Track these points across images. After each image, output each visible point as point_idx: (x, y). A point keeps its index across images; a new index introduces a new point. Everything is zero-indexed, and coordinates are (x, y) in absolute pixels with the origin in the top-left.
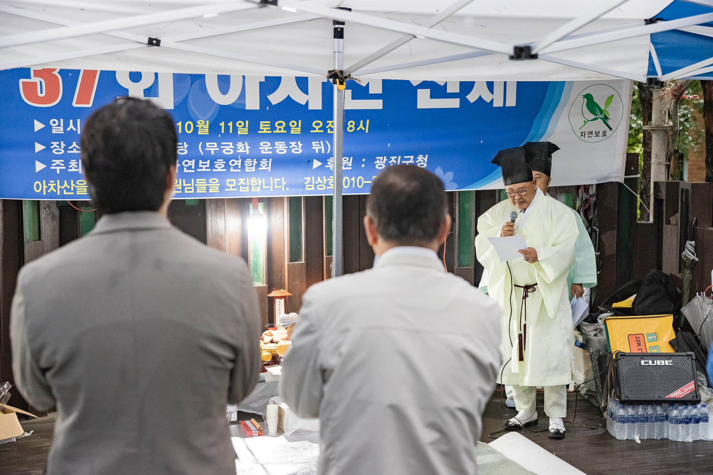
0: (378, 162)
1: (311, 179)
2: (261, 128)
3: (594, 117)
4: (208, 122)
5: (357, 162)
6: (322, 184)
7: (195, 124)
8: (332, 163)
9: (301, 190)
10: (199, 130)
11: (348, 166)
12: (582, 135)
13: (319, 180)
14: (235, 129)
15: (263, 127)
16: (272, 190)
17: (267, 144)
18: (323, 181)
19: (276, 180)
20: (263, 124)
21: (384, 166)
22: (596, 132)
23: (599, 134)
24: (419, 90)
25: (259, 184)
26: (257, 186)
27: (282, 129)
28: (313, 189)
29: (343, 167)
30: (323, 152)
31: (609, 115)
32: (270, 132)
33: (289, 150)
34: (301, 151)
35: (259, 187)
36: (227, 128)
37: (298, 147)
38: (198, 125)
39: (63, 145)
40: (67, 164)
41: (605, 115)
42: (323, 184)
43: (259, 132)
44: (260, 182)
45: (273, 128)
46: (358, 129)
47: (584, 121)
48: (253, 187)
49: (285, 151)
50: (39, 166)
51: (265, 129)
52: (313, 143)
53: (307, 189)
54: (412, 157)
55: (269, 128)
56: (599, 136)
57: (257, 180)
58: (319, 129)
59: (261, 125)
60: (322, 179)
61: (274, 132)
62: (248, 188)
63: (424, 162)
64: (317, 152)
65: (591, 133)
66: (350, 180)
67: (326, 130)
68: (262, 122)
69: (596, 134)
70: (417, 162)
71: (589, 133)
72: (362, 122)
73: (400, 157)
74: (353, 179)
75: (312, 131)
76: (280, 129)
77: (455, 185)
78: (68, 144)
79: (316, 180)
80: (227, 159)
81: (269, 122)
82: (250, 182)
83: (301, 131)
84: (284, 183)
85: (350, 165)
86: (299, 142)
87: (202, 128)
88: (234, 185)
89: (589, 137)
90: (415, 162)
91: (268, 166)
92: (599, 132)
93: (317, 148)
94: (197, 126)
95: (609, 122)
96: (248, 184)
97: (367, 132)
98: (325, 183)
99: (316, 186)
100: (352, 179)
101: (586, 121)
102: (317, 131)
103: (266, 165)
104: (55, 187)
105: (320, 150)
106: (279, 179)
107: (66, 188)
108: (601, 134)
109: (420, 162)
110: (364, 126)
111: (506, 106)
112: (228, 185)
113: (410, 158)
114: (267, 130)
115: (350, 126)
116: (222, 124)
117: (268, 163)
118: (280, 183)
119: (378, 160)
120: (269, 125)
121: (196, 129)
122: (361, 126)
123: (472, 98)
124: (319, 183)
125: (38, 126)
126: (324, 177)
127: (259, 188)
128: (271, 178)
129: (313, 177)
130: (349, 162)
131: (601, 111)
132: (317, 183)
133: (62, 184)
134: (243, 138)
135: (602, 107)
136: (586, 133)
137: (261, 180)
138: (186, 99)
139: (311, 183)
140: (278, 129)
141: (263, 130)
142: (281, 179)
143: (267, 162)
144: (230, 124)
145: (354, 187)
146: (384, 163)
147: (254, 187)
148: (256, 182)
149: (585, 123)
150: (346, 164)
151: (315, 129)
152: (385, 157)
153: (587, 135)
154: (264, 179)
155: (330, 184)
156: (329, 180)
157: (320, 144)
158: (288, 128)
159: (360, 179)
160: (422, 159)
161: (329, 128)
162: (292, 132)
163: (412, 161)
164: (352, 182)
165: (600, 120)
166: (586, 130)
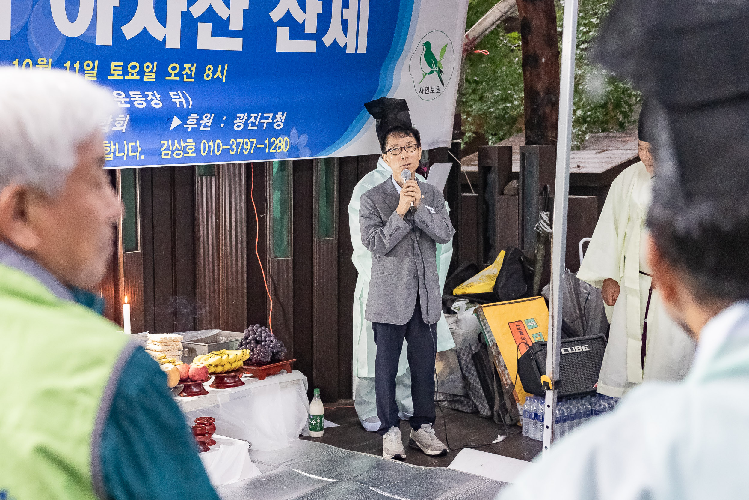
0: (237, 121)
1: (168, 143)
2: (112, 72)
3: (430, 70)
4: (52, 61)
5: (217, 120)
6: (179, 150)
8: (192, 122)
9: (156, 158)
11: (207, 126)
12: (421, 91)
13: (176, 145)
14: (82, 71)
15: (114, 70)
16: (125, 159)
18: (181, 146)
19: (130, 144)
20: (115, 66)
21: (242, 126)
22: (432, 88)
23: (434, 90)
24: (278, 28)
25: (112, 151)
26: (110, 153)
27: (135, 74)
28: (169, 157)
29: (202, 126)
30: (185, 106)
31: (443, 68)
32: (122, 78)
33: (148, 102)
34: (161, 105)
35: (112, 154)
37: (157, 99)
38: (38, 64)
41: (439, 68)
42: (181, 150)
43: (110, 77)
44: (113, 147)
45: (125, 72)
46: (215, 77)
47: (423, 74)
49: (144, 105)
51: (116, 73)
52: (171, 94)
53: (163, 157)
54: (271, 115)
55: (121, 73)
56: (434, 93)
57: (109, 145)
59: (113, 68)
60: (180, 144)
61: (127, 77)
63: (281, 122)
64: (178, 106)
65: (428, 88)
66: (208, 144)
67: (181, 77)
68: (113, 64)
69: (431, 90)
70: (275, 121)
71: (426, 89)
72: (220, 66)
73: (260, 114)
74: (211, 143)
75: (167, 78)
76: (133, 74)
83: (156, 78)
84: (139, 149)
86: (155, 92)
89: (426, 94)
90: (273, 121)
91: (122, 126)
92: (434, 88)
93: (177, 101)
95: (443, 76)
97: (224, 81)
98: (182, 149)
101: (425, 74)
102: (172, 78)
103: (122, 123)
105: (181, 104)
106: (134, 144)
108: (435, 91)
109: (278, 121)
110: (222, 73)
111: (358, 52)
114: (118, 75)
115: (207, 72)
116: (68, 65)
117: (124, 121)
118: (134, 150)
119: (238, 119)
120: (121, 68)
122: (219, 73)
123: (328, 41)
124: (177, 149)
126: (182, 140)
127: (111, 156)
128: (125, 142)
129: (170, 141)
130: (208, 121)
131: (436, 63)
132: (174, 149)
135: (438, 59)
136: (424, 89)
137: (114, 145)
138: (26, 26)
140: (130, 74)
141: (113, 75)
142: (136, 144)
143: (124, 119)
144: (77, 65)
145: (211, 154)
146: (243, 122)
148: (109, 147)
149: (424, 76)
150: (205, 123)
151: (170, 75)
152: (246, 114)
153: (424, 91)
154: (117, 144)
156: (187, 144)
157: (178, 95)
159: (218, 143)
160: (280, 118)
161: (185, 74)
162: (146, 79)
163: (270, 121)
164: (210, 147)
165: (435, 74)
166: (424, 85)
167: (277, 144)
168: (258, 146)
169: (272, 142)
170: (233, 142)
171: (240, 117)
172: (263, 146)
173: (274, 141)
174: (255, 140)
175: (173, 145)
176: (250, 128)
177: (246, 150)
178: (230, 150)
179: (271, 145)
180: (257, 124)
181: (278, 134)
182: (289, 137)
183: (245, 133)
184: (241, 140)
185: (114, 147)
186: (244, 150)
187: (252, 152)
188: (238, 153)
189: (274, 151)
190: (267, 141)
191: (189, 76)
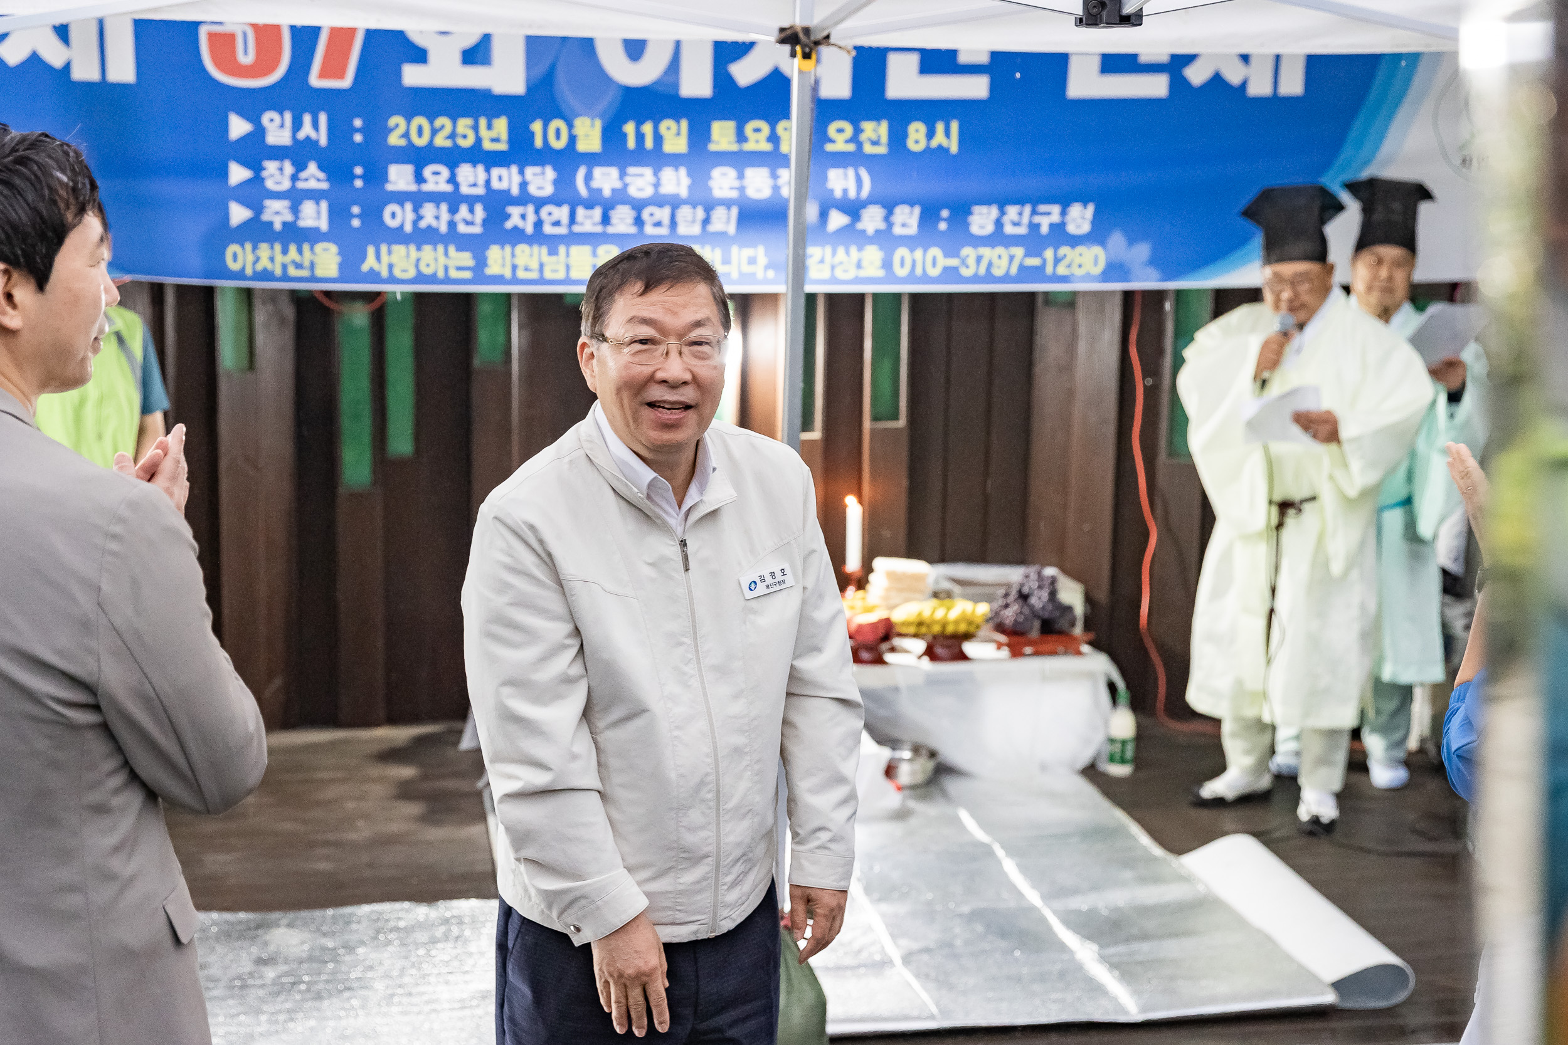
0: (976, 217)
1: (824, 252)
2: (714, 138)
4: (599, 121)
5: (929, 216)
6: (847, 264)
7: (570, 126)
8: (872, 219)
10: (579, 141)
11: (909, 227)
12: (1465, 162)
13: (841, 255)
15: (718, 135)
16: (735, 275)
18: (850, 257)
19: (745, 252)
21: (990, 227)
27: (761, 141)
28: (827, 275)
30: (852, 194)
32: (734, 147)
33: (776, 188)
36: (640, 137)
39: (288, 168)
40: (295, 209)
42: (850, 264)
43: (710, 148)
45: (741, 137)
46: (933, 144)
49: (768, 192)
50: (238, 214)
51: (724, 139)
52: (831, 173)
53: (813, 274)
54: (1057, 209)
55: (731, 139)
58: (846, 141)
59: (715, 131)
60: (848, 254)
61: (745, 147)
63: (1082, 220)
64: (838, 194)
66: (912, 257)
67: (860, 145)
70: (1067, 219)
72: (941, 124)
73: (1029, 207)
74: (918, 254)
75: (828, 147)
76: (758, 141)
77: (1153, 273)
78: (300, 167)
79: (834, 253)
80: (638, 206)
81: (733, 124)
84: (763, 261)
85: (913, 224)
87: (587, 136)
90: (1063, 219)
91: (726, 223)
93: (838, 186)
94: (575, 131)
97: (954, 148)
98: (854, 264)
99: (833, 268)
100: (915, 255)
102: (839, 146)
103: (725, 219)
104: (272, 259)
105: (845, 191)
106: (753, 251)
107: (294, 262)
109: (1074, 220)
110: (947, 134)
111: (1280, 94)
113: (1052, 211)
114: (729, 143)
115: (914, 136)
117: (729, 217)
119: (977, 214)
120: (733, 132)
121: (573, 139)
122: (940, 137)
123: (1197, 74)
124: (842, 263)
125: (238, 127)
126: (853, 249)
128: (735, 248)
129: (828, 249)
130: (910, 217)
132: (836, 262)
133: (285, 251)
134: (675, 160)
137: (712, 251)
138: (551, 72)
139: (822, 263)
140: (751, 141)
141: (717, 143)
142: (758, 251)
143: (728, 214)
145: (919, 273)
146: (991, 221)
150: (903, 222)
151: (832, 141)
152: (995, 207)
154: (718, 251)
155: (864, 266)
156: (864, 254)
157: (846, 175)
158: (774, 139)
159: (935, 255)
160: (1080, 214)
161: (865, 140)
163: (1055, 218)
164: (914, 262)
167: (1074, 259)
168: (1028, 261)
169: (1060, 255)
170: (968, 254)
171: (982, 212)
172: (1038, 261)
173: (1065, 253)
174: (1019, 251)
175: (834, 257)
176: (1010, 230)
177: (999, 269)
179: (1057, 261)
180: (1024, 224)
181: (1075, 241)
182: (1104, 248)
183: (998, 239)
184: (987, 251)
186: (993, 269)
187: (1012, 272)
189: (1067, 272)
190: (1049, 254)
191: (875, 143)
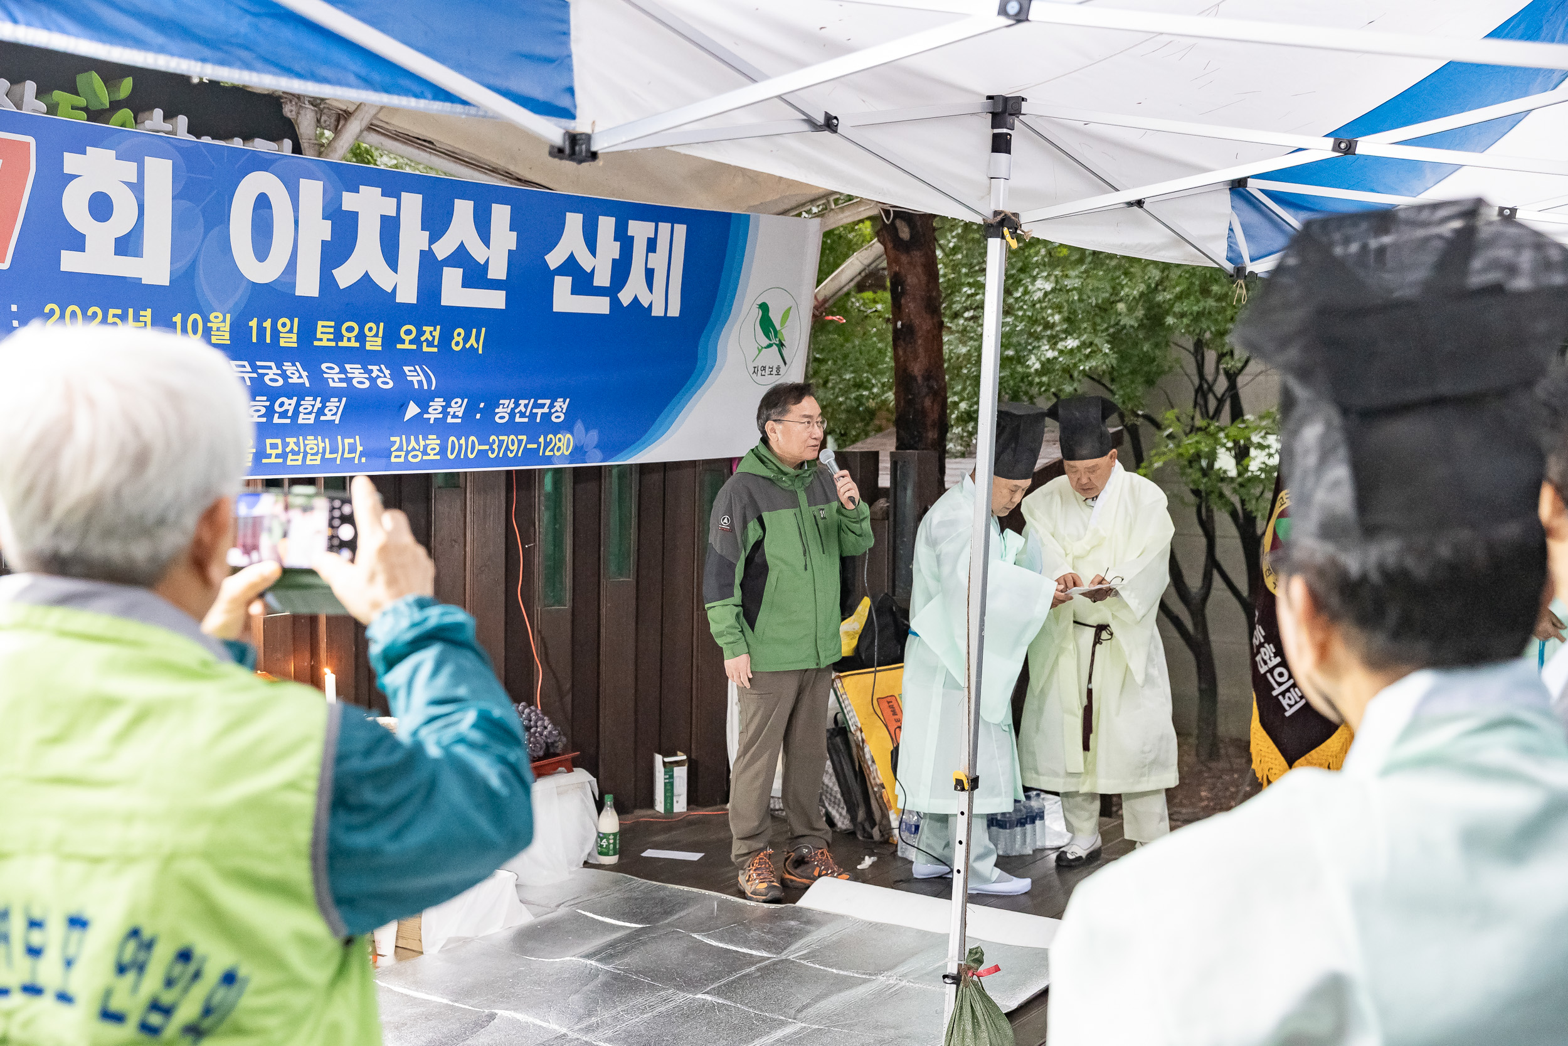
0: (500, 409)
1: (401, 440)
2: (319, 336)
3: (767, 342)
4: (228, 316)
5: (471, 408)
6: (417, 451)
7: (206, 320)
8: (435, 411)
9: (384, 461)
10: (212, 333)
11: (457, 417)
12: (754, 371)
13: (413, 443)
14: (276, 334)
15: (322, 333)
16: (338, 462)
17: (334, 369)
18: (418, 444)
19: (347, 441)
20: (323, 326)
21: (507, 417)
22: (769, 367)
24: (557, 278)
25: (321, 451)
26: (316, 454)
27: (353, 339)
28: (402, 460)
29: (449, 417)
30: (426, 387)
31: (784, 340)
32: (333, 344)
33: (373, 380)
34: (391, 385)
35: (320, 455)
36: (261, 330)
37: (385, 377)
38: (210, 322)
41: (780, 341)
42: (419, 450)
43: (316, 343)
44: (321, 445)
45: (338, 336)
46: (468, 346)
47: (758, 348)
48: (309, 455)
49: (367, 384)
51: (325, 337)
52: (406, 369)
53: (393, 460)
54: (548, 402)
55: (331, 336)
56: (772, 374)
57: (316, 442)
58: (411, 342)
59: (320, 329)
60: (418, 443)
61: (340, 344)
62: (300, 457)
63: (561, 412)
64: (416, 386)
65: (764, 368)
66: (459, 442)
67: (420, 345)
68: (320, 323)
69: (769, 370)
70: (553, 411)
71: (762, 369)
72: (474, 331)
73: (532, 400)
74: (463, 441)
75: (399, 346)
76: (349, 340)
79: (408, 441)
80: (273, 397)
81: (332, 324)
82: (305, 446)
83: (382, 345)
84: (360, 449)
85: (460, 414)
86: (383, 366)
87: (218, 329)
88: (279, 451)
89: (761, 375)
90: (550, 411)
91: (335, 414)
92: (772, 367)
93: (415, 379)
94: (209, 325)
95: (785, 352)
96: (302, 450)
97: (480, 352)
98: (421, 450)
99: (408, 452)
100: (461, 442)
101: (760, 348)
102: (407, 346)
103: (335, 410)
105: (420, 383)
106: (352, 441)
108: (774, 371)
109: (557, 411)
110: (477, 341)
111: (668, 315)
112: (269, 451)
113: (545, 404)
114: (328, 340)
115: (456, 339)
116: (253, 323)
117: (338, 408)
118: (352, 449)
119: (501, 406)
120: (332, 330)
121: (207, 331)
122: (472, 341)
123: (625, 297)
124: (414, 449)
126: (420, 437)
127: (319, 457)
128: (339, 437)
129: (404, 437)
130: (459, 409)
131: (776, 332)
132: (409, 449)
135: (778, 327)
136: (759, 368)
137: (323, 441)
138: (193, 265)
139: (400, 449)
140: (345, 339)
141: (321, 340)
142: (355, 440)
143: (338, 404)
144: (267, 324)
145: (462, 457)
146: (509, 412)
147: (312, 455)
148: (314, 444)
149: (760, 351)
150: (455, 412)
151: (403, 342)
152: (513, 400)
153: (760, 372)
154: (327, 440)
155: (429, 451)
156: (428, 442)
157: (416, 370)
158: (361, 338)
159: (473, 441)
160: (561, 406)
161: (424, 341)
162: (368, 347)
163: (546, 410)
164: (460, 446)
165: (775, 348)
166: (759, 363)
167: (556, 444)
168: (529, 446)
169: (548, 440)
170: (494, 440)
171: (504, 404)
172: (535, 446)
173: (551, 439)
174: (524, 438)
175: (408, 444)
176: (518, 419)
177: (512, 452)
178: (490, 452)
179: (547, 444)
180: (527, 414)
181: (557, 429)
182: (572, 434)
183: (511, 427)
184: (505, 438)
185: (323, 445)
186: (509, 452)
187: (520, 455)
188: (501, 455)
189: (551, 453)
190: (541, 440)
191: (430, 344)
